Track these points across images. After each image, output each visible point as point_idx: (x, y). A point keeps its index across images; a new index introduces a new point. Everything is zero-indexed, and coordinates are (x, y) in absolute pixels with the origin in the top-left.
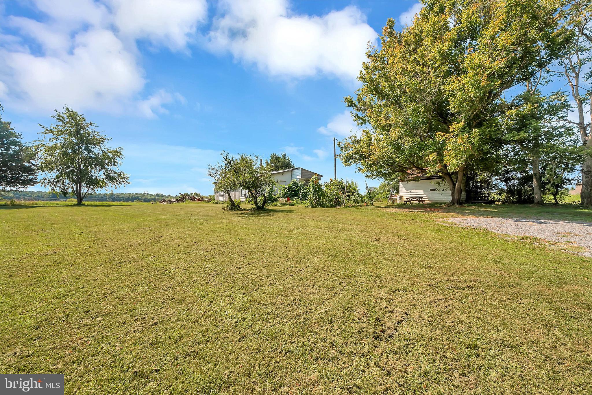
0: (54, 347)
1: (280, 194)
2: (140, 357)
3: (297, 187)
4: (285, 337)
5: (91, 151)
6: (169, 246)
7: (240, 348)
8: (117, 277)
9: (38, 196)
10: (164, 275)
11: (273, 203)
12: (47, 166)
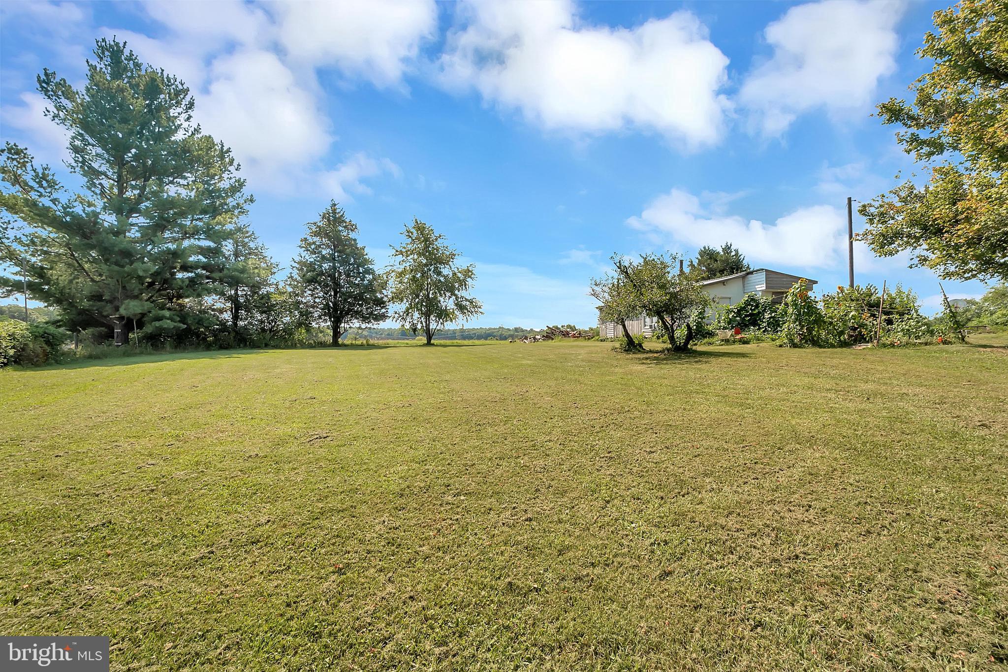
0: (419, 524)
1: (719, 322)
2: (514, 563)
3: (757, 306)
4: (750, 595)
5: (439, 273)
6: (538, 406)
7: (663, 592)
8: (477, 444)
9: (388, 335)
10: (535, 450)
11: (706, 340)
12: (398, 297)
